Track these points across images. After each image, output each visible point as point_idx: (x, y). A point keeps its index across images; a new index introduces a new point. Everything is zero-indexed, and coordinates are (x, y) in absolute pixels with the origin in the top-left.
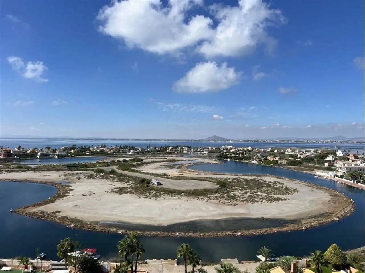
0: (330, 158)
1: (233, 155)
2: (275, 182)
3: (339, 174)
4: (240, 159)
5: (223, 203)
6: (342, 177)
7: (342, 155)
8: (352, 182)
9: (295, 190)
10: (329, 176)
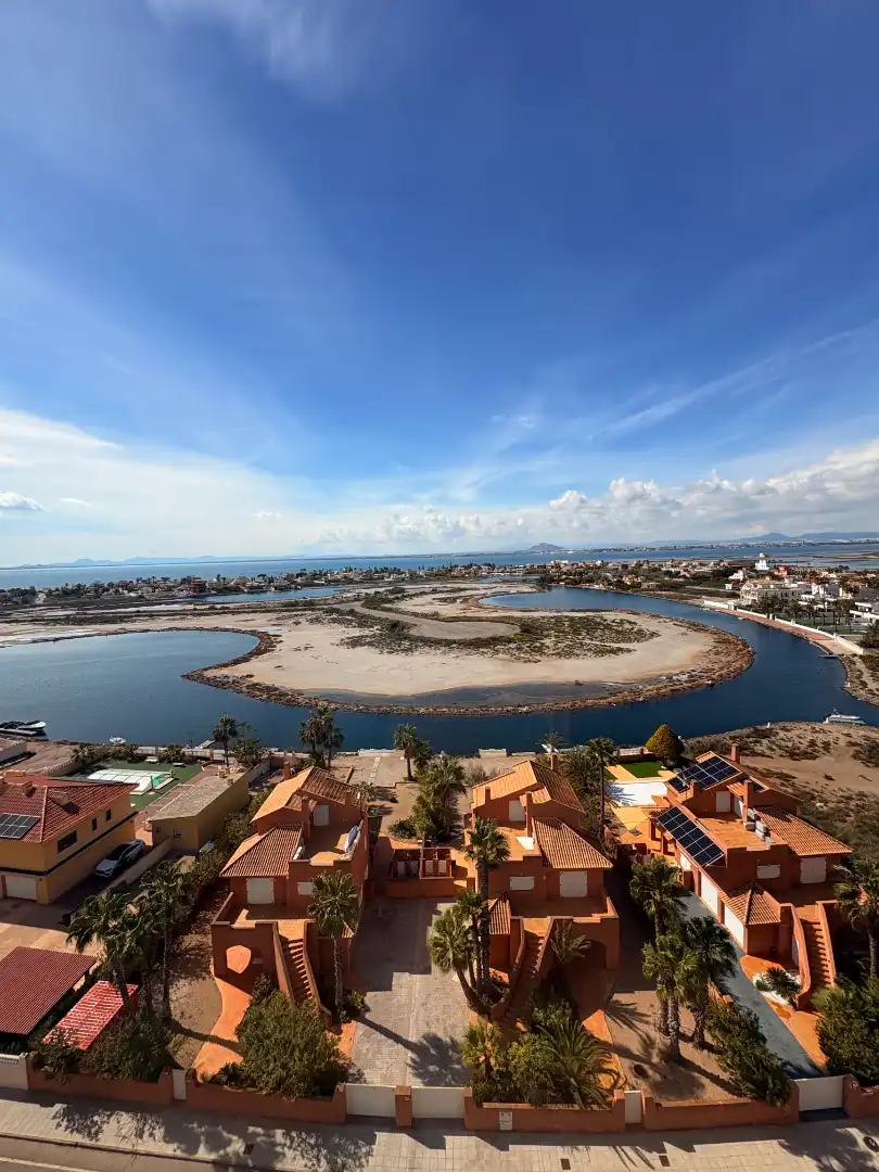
0: (739, 575)
1: (564, 577)
2: (622, 620)
3: (744, 603)
4: (576, 582)
5: (518, 659)
6: (748, 608)
7: (767, 569)
8: (765, 617)
9: (653, 635)
10: (726, 607)
